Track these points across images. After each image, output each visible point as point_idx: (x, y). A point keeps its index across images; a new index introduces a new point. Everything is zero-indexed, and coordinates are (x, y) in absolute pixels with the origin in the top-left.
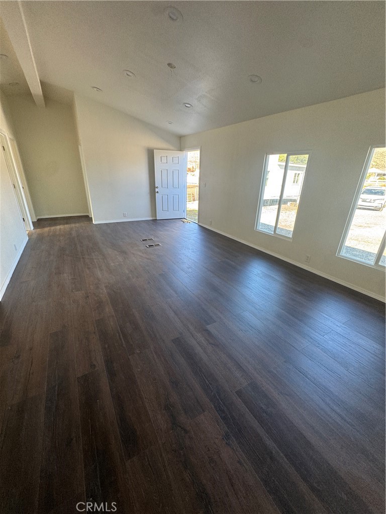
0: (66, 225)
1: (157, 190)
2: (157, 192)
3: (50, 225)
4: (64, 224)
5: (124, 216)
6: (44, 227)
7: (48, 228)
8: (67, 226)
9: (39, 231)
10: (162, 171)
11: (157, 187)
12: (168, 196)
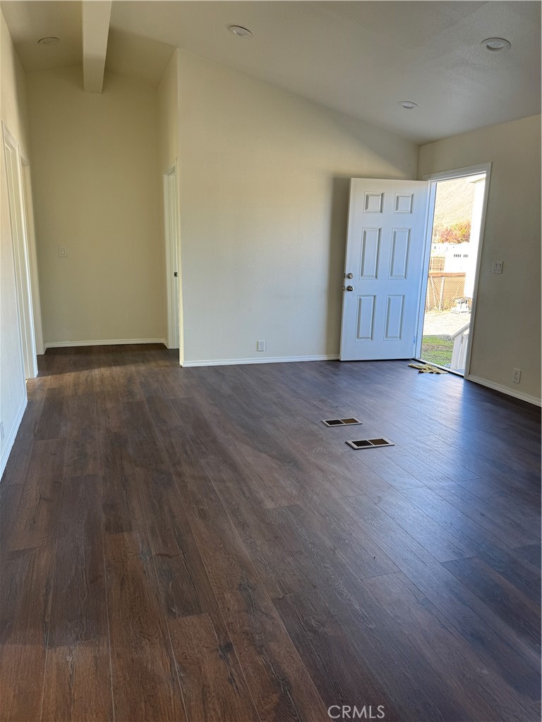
0: (114, 369)
2: (349, 289)
3: (77, 367)
4: (110, 365)
5: (259, 349)
6: (61, 371)
7: (73, 374)
8: (117, 370)
9: (50, 380)
10: (365, 232)
11: (350, 274)
12: (377, 298)
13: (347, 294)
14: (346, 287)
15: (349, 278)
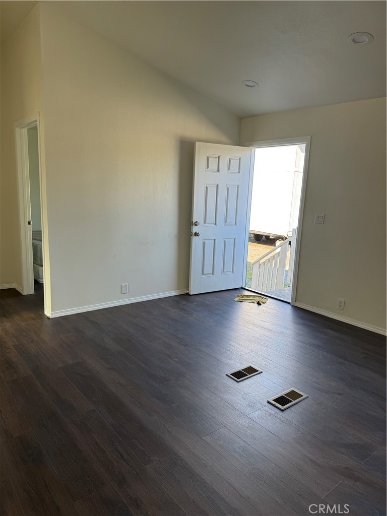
1: (195, 229)
2: (196, 234)
5: (123, 292)
10: (207, 188)
11: (196, 222)
12: (216, 240)
13: (194, 239)
14: (194, 233)
15: (196, 225)
